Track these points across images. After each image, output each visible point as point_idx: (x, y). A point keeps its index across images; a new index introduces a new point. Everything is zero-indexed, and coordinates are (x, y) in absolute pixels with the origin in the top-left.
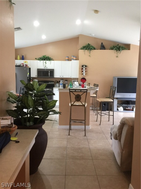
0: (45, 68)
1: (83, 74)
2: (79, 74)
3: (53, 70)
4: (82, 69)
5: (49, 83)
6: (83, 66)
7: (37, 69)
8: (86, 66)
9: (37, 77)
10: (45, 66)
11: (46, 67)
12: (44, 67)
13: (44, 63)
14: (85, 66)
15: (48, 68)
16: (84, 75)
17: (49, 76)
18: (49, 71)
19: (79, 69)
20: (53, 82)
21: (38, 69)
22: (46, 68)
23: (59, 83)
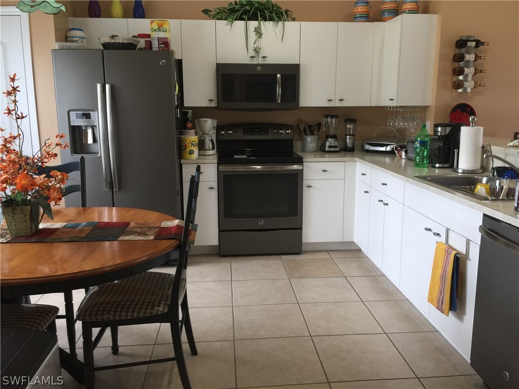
0: (255, 62)
1: (459, 85)
2: (441, 84)
3: (297, 67)
4: (459, 58)
5: (268, 134)
6: (461, 44)
7: (218, 65)
8: (479, 43)
9: (214, 104)
10: (257, 51)
11: (262, 55)
12: (252, 53)
13: (253, 36)
14: (474, 44)
15: (269, 61)
16: (465, 90)
17: (274, 100)
18: (278, 76)
19: (442, 57)
20: (286, 127)
21: (220, 67)
22: (261, 61)
23: (315, 133)
